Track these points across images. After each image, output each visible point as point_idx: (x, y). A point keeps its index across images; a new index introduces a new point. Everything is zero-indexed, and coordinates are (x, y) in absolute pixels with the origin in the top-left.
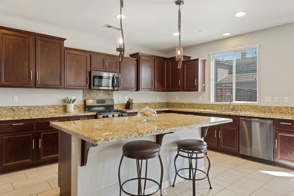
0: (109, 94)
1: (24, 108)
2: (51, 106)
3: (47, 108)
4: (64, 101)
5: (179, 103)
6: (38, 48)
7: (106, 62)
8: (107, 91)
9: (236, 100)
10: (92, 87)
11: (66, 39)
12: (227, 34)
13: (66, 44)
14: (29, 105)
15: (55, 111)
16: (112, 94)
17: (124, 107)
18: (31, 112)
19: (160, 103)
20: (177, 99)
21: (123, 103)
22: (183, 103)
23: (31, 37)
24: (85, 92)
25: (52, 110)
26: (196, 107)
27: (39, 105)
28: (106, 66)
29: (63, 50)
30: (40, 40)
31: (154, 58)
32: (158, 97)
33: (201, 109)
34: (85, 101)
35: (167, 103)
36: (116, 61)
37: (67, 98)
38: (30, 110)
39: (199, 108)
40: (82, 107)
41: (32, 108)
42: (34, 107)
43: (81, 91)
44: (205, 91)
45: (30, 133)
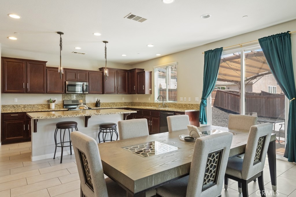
0: (82, 97)
1: (21, 106)
2: (39, 104)
3: (36, 106)
4: (48, 101)
5: (138, 103)
6: (29, 69)
7: (77, 75)
8: (80, 94)
9: (169, 100)
10: (67, 92)
11: (47, 62)
12: (159, 55)
13: (48, 65)
14: (24, 104)
15: (42, 108)
16: (85, 97)
17: (95, 105)
18: (26, 108)
19: (125, 102)
20: (137, 100)
21: (93, 102)
22: (140, 103)
23: (24, 62)
24: (64, 95)
25: (40, 107)
26: (147, 105)
27: (31, 104)
28: (77, 77)
29: (45, 69)
30: (30, 64)
31: (116, 70)
32: (123, 98)
33: (149, 106)
34: (63, 101)
35: (132, 102)
36: (85, 74)
37: (50, 99)
38: (25, 107)
39: (148, 106)
40: (62, 105)
41: (27, 106)
42: (27, 105)
43: (61, 95)
44: (151, 94)
45: (22, 121)
